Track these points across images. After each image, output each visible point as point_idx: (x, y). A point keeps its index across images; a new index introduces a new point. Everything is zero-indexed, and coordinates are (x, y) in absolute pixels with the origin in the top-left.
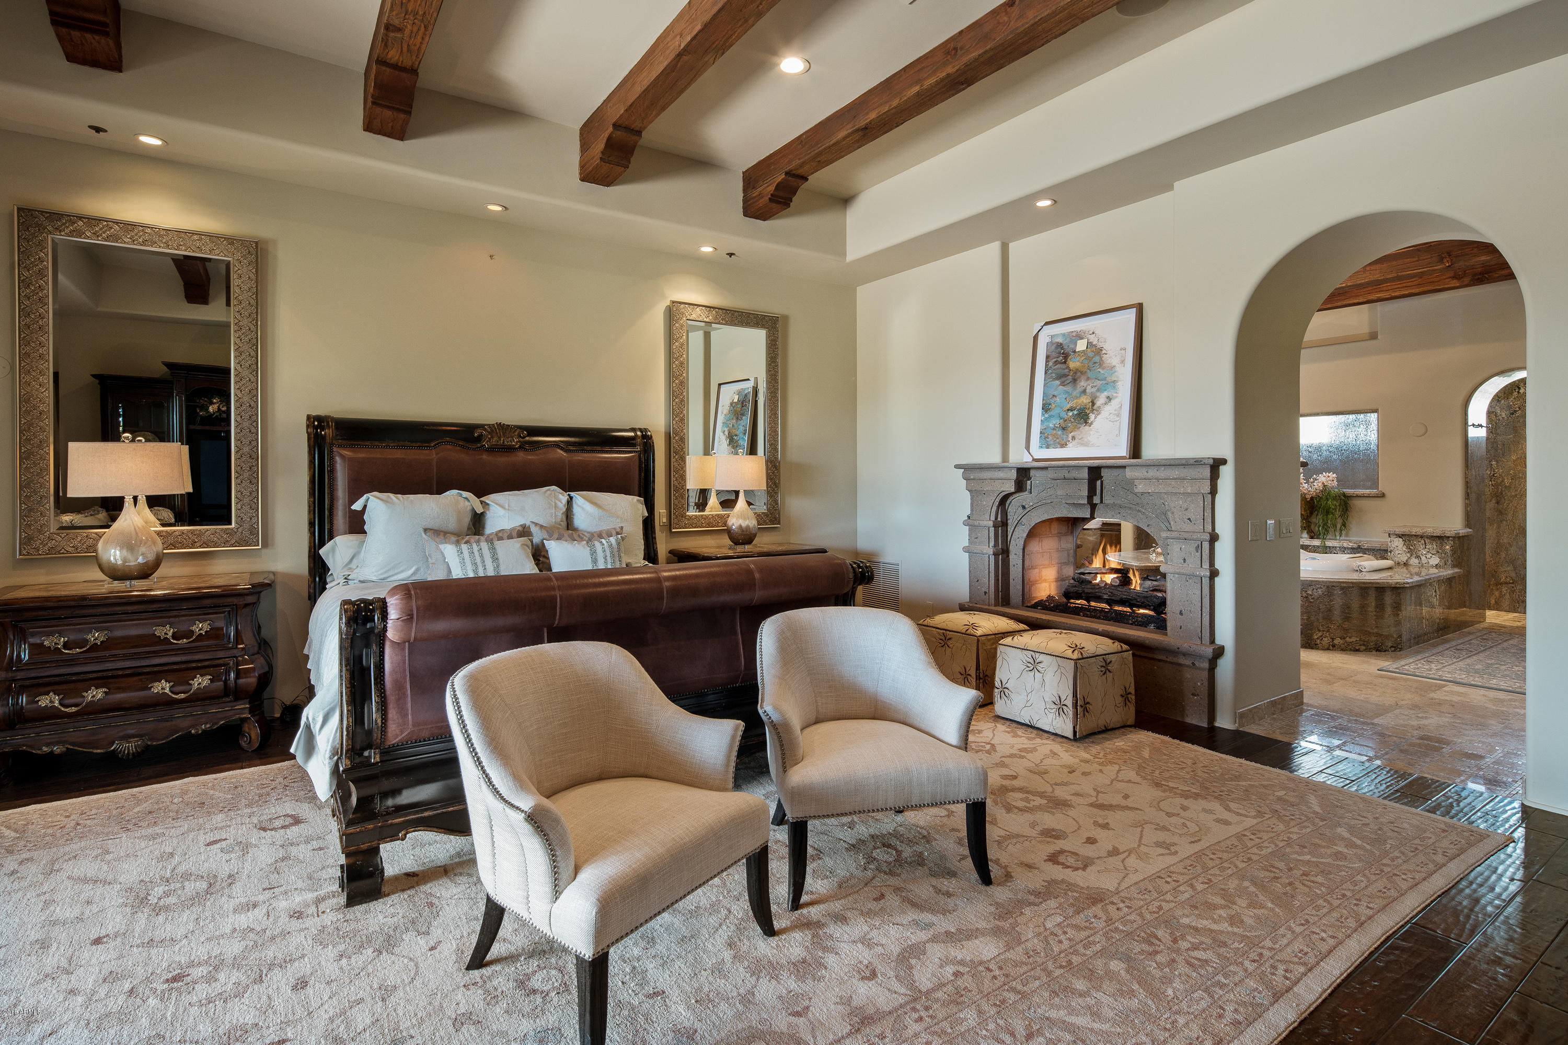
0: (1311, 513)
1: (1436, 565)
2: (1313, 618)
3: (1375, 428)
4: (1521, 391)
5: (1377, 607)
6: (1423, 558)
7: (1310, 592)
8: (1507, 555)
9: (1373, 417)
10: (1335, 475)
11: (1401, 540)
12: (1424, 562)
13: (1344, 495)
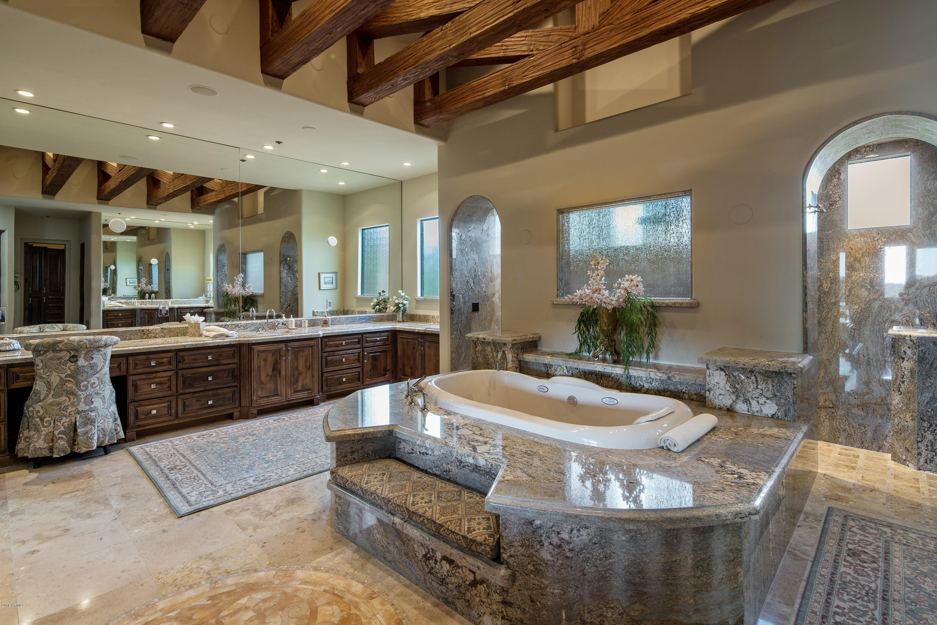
0: (615, 329)
1: (773, 416)
2: (571, 593)
3: (688, 216)
4: (842, 177)
5: (696, 567)
6: (754, 403)
7: (565, 536)
8: (826, 373)
9: (685, 203)
10: (639, 279)
11: (723, 373)
12: (755, 410)
13: (653, 306)
